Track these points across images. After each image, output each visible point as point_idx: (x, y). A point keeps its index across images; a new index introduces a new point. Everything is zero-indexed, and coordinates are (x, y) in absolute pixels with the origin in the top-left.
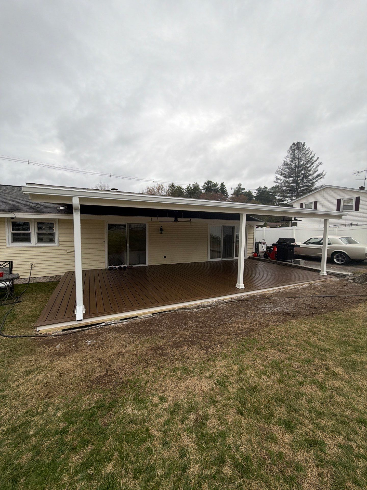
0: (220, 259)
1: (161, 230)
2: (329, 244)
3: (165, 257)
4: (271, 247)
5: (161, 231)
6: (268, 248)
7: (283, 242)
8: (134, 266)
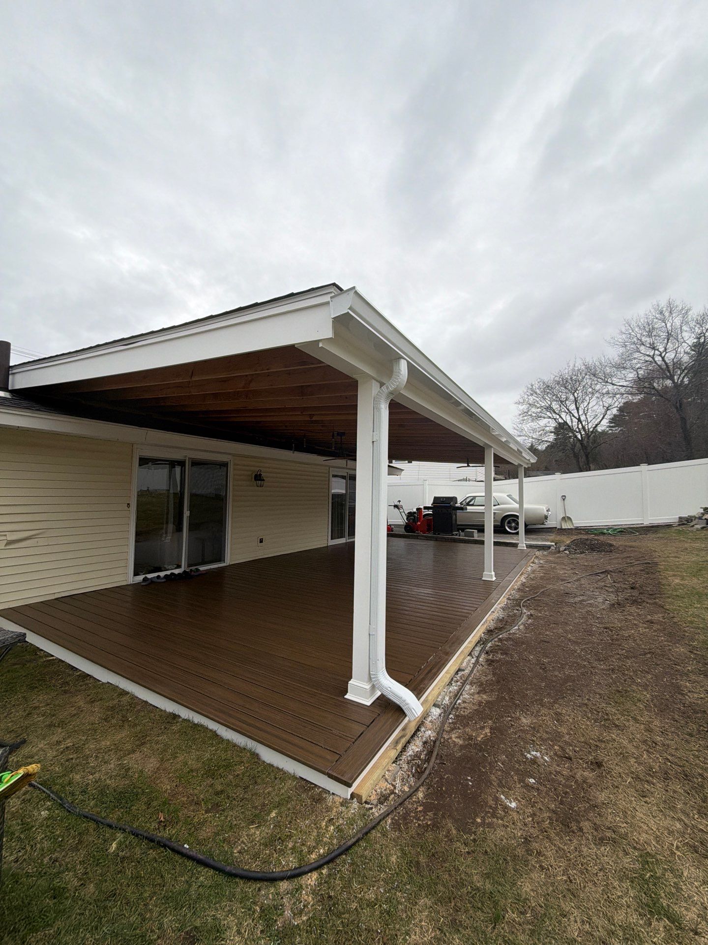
0: (345, 539)
1: (258, 477)
2: (494, 506)
3: (261, 541)
4: (414, 513)
5: (258, 480)
6: (410, 514)
7: (443, 502)
8: (203, 568)
